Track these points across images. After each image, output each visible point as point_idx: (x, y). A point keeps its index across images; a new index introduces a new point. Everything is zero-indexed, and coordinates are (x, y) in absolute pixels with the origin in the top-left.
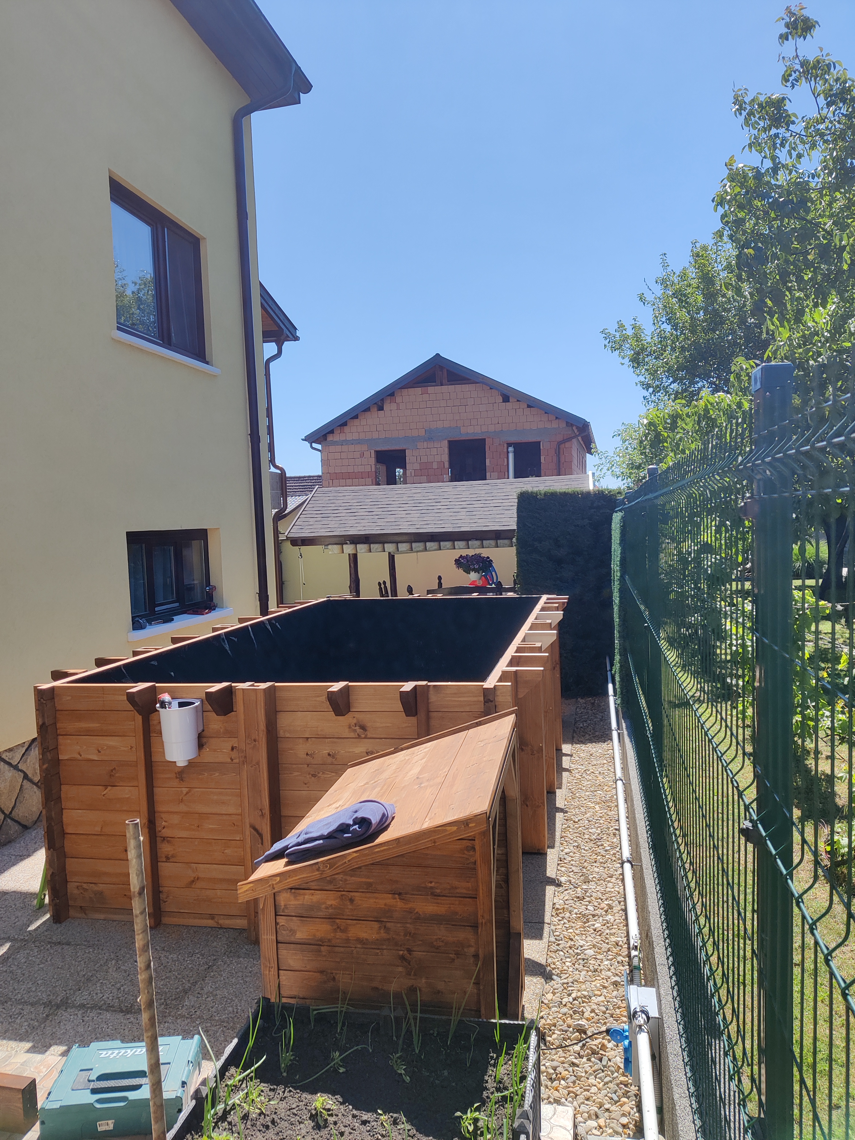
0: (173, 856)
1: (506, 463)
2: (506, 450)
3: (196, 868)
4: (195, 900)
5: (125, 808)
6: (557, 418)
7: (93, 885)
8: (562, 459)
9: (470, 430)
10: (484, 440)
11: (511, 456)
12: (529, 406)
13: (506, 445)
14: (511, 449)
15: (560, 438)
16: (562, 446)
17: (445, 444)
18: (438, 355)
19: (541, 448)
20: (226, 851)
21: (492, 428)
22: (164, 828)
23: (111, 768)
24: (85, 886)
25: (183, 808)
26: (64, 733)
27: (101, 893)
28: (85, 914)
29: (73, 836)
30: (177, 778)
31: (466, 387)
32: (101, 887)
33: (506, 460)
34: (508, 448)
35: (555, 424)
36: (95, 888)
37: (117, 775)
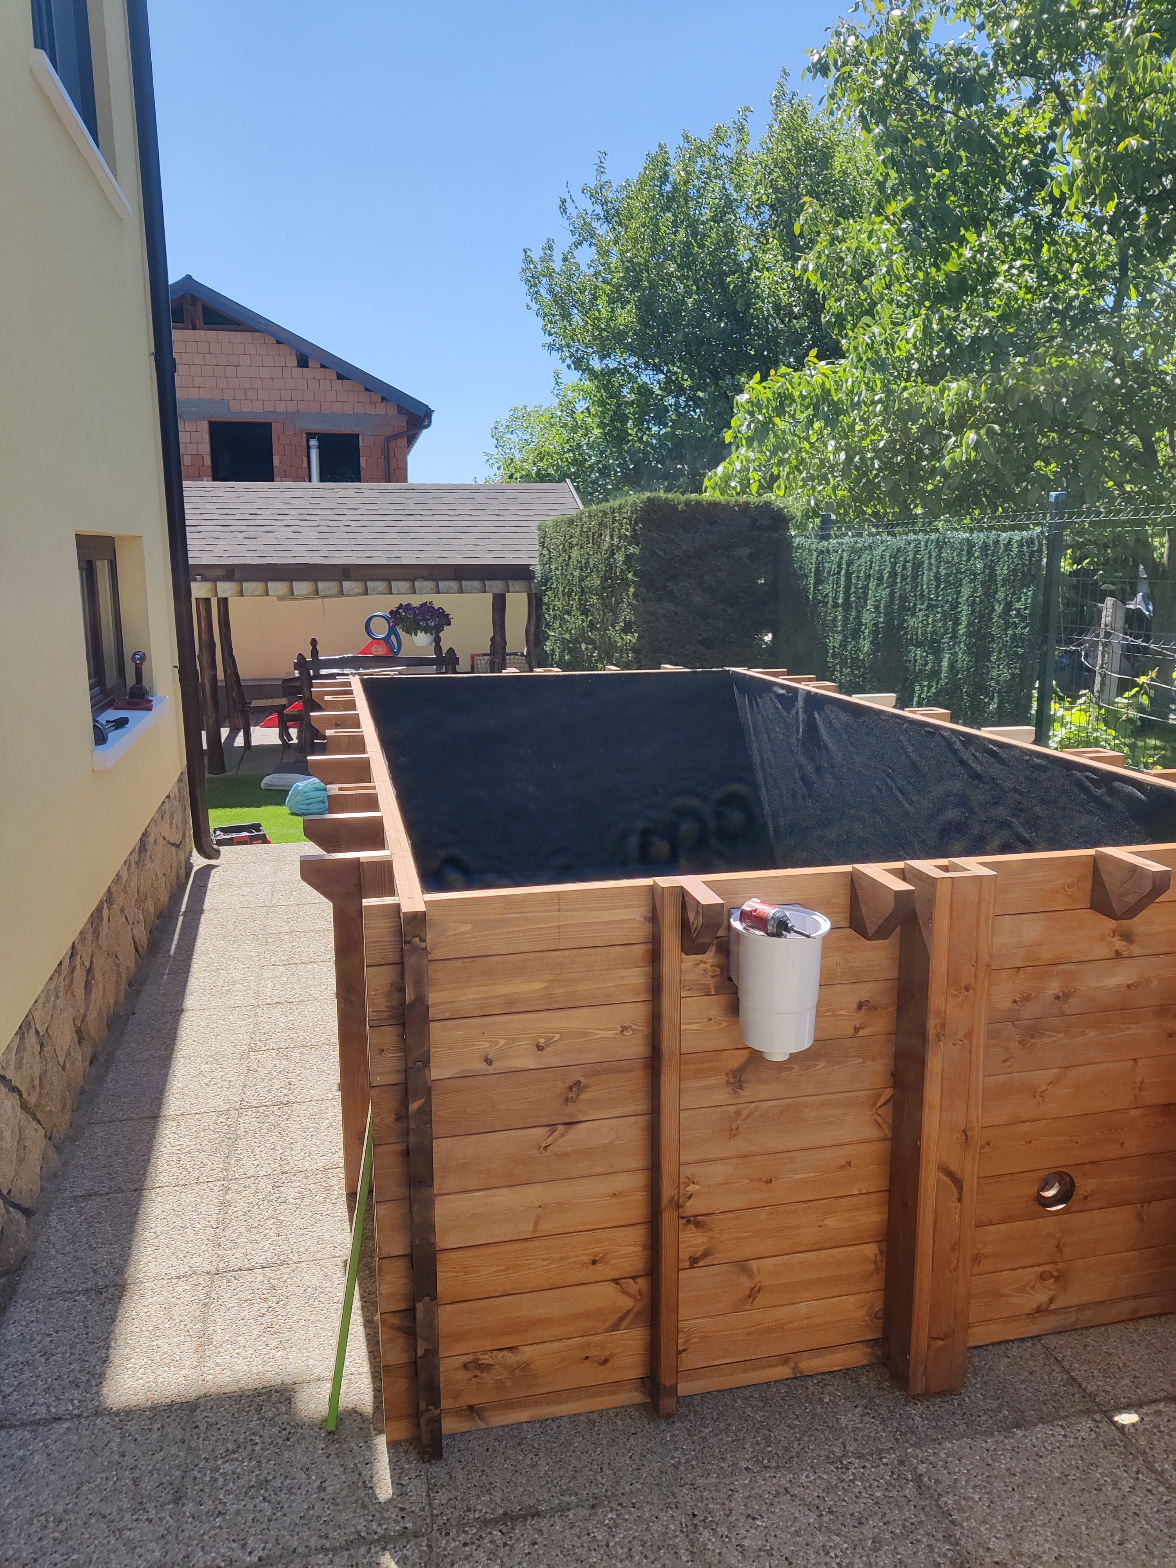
0: (706, 1254)
1: (305, 465)
2: (305, 444)
3: (758, 1268)
4: (749, 1334)
5: (596, 1170)
6: (383, 399)
7: (505, 1352)
8: (393, 466)
9: (246, 407)
10: (267, 426)
11: (314, 453)
12: (340, 377)
13: (304, 436)
14: (314, 442)
15: (389, 432)
16: (392, 444)
17: (204, 426)
18: (189, 277)
19: (361, 444)
20: (826, 1222)
21: (281, 407)
22: (690, 1197)
23: (569, 1083)
24: (486, 1359)
25: (738, 1146)
26: (446, 1015)
27: (526, 1366)
28: (481, 1418)
29: (460, 1254)
30: (728, 1083)
31: (237, 337)
32: (528, 1353)
33: (305, 459)
34: (308, 441)
35: (381, 409)
36: (511, 1358)
37: (584, 1096)
